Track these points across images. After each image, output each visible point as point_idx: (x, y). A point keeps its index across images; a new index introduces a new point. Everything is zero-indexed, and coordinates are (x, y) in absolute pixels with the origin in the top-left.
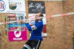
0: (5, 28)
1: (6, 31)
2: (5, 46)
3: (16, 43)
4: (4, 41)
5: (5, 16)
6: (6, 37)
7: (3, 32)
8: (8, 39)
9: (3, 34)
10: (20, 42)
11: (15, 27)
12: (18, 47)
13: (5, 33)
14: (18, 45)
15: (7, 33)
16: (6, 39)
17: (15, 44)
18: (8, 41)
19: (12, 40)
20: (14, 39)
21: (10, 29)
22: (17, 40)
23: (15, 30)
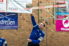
0: (52, 16)
1: (53, 19)
2: (51, 36)
3: (64, 33)
4: (50, 30)
5: (53, 2)
6: (53, 26)
7: (50, 20)
8: (55, 29)
9: (50, 22)
10: (68, 33)
11: (63, 15)
12: (66, 38)
13: (52, 22)
14: (66, 36)
15: (55, 22)
16: (53, 28)
17: (63, 35)
18: (56, 30)
19: (60, 30)
20: (62, 29)
21: (58, 18)
22: (65, 31)
23: (64, 18)
